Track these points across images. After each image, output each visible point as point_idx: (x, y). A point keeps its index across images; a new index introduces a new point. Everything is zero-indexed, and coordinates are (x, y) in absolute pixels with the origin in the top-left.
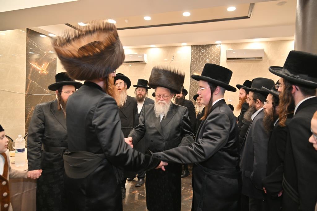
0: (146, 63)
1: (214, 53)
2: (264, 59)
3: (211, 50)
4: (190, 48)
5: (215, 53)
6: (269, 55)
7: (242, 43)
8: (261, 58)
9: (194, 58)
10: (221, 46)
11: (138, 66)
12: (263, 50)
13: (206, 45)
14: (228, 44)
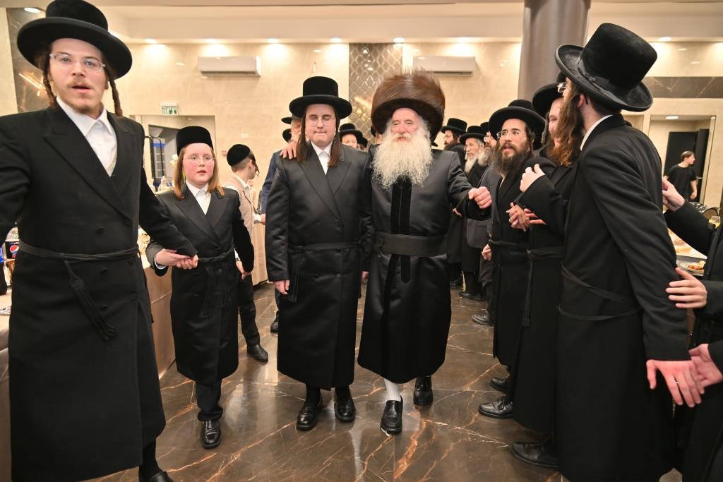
0: (259, 76)
1: (391, 60)
2: (474, 74)
3: (386, 54)
4: (347, 47)
5: (393, 60)
6: (483, 67)
7: (438, 44)
8: (470, 73)
9: (355, 68)
10: (404, 46)
11: (245, 82)
12: (473, 59)
13: (376, 45)
14: (416, 44)
